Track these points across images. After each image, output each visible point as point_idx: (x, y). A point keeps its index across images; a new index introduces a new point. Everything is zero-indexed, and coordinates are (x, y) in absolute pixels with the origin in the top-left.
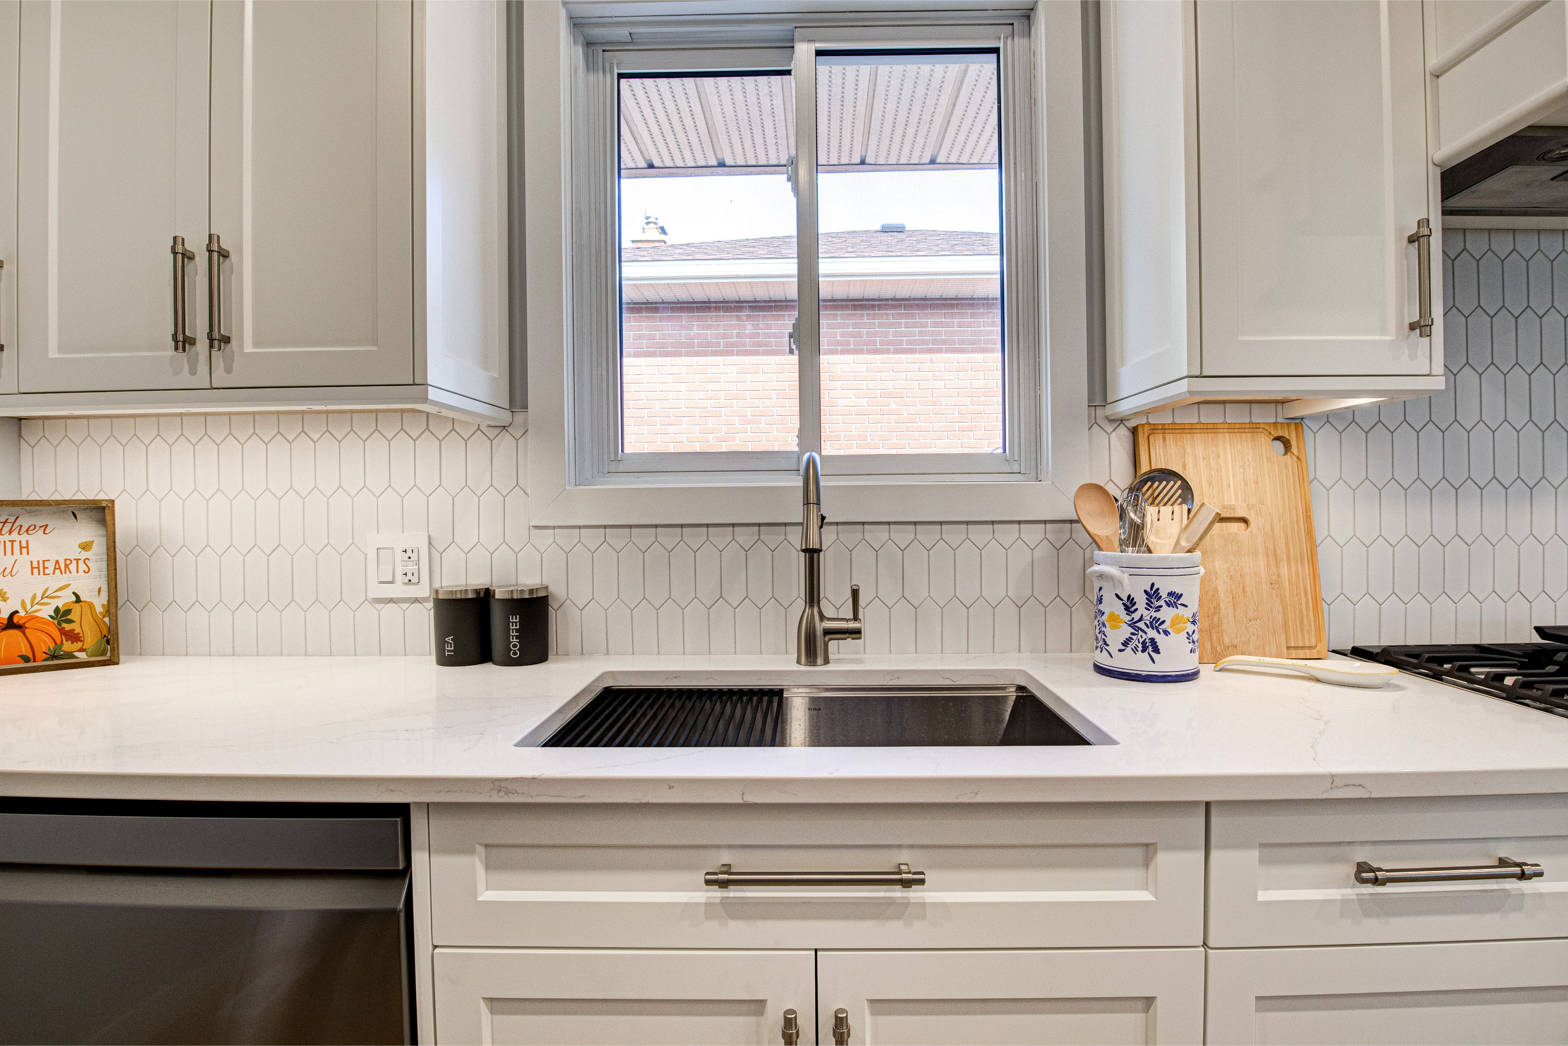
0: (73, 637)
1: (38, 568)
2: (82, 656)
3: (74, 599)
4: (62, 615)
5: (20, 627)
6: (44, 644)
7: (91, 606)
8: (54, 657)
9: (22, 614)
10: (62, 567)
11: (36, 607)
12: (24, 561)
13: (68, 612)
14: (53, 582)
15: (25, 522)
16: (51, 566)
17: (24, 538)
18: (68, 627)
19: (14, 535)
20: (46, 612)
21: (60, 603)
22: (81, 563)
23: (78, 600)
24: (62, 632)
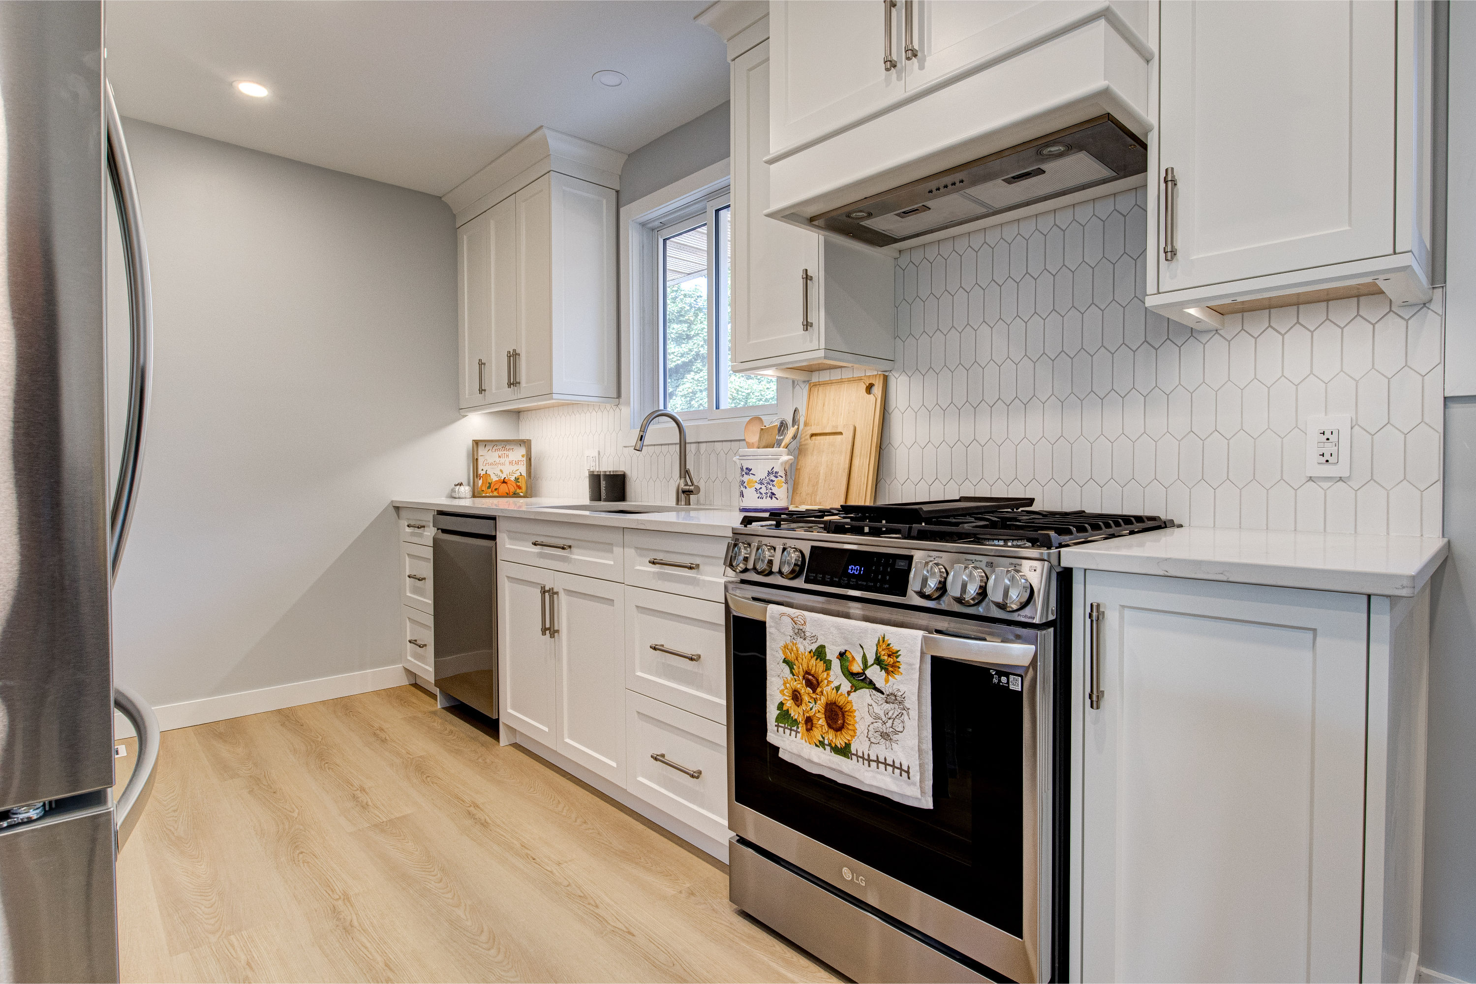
0: (519, 487)
1: (511, 463)
2: (522, 494)
3: (520, 474)
4: (517, 479)
5: (506, 483)
6: (512, 490)
7: (524, 476)
8: (514, 494)
9: (507, 478)
10: (517, 463)
11: (510, 476)
12: (507, 460)
13: (518, 479)
14: (515, 467)
15: (508, 447)
16: (514, 462)
17: (507, 452)
18: (518, 484)
19: (505, 452)
20: (513, 478)
21: (516, 475)
22: (522, 462)
23: (521, 475)
24: (517, 486)
